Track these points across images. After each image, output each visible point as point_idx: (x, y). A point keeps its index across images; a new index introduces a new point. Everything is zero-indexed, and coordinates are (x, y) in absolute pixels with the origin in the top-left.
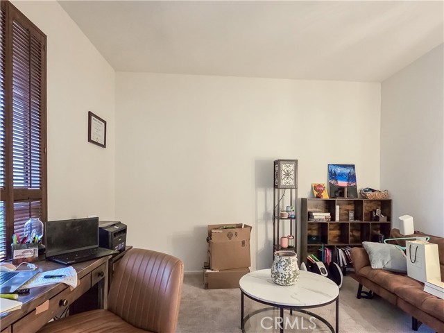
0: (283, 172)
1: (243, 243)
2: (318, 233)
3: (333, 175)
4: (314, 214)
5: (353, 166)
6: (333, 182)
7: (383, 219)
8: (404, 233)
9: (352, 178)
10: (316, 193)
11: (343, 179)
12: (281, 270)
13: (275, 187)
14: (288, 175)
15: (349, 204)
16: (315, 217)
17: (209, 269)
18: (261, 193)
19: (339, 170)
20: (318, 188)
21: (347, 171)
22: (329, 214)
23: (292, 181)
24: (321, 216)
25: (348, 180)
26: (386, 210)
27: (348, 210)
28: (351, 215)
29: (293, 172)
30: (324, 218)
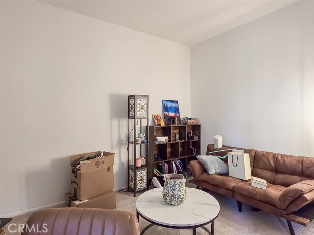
0: (138, 105)
1: (109, 169)
2: (158, 152)
3: (166, 108)
4: (158, 138)
5: (177, 102)
6: (166, 113)
7: (196, 138)
8: (218, 147)
9: (177, 110)
10: (156, 122)
11: (172, 111)
12: (176, 192)
13: (129, 117)
14: (142, 108)
15: (176, 129)
16: (159, 141)
17: (76, 200)
18: (115, 123)
19: (169, 104)
20: (157, 118)
21: (174, 105)
22: (167, 137)
23: (145, 113)
24: (162, 139)
25: (175, 112)
26: (197, 132)
27: (175, 133)
28: (177, 136)
29: (145, 106)
30: (164, 140)
